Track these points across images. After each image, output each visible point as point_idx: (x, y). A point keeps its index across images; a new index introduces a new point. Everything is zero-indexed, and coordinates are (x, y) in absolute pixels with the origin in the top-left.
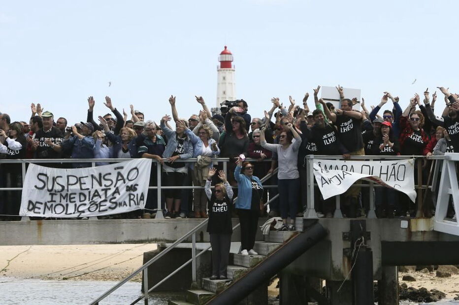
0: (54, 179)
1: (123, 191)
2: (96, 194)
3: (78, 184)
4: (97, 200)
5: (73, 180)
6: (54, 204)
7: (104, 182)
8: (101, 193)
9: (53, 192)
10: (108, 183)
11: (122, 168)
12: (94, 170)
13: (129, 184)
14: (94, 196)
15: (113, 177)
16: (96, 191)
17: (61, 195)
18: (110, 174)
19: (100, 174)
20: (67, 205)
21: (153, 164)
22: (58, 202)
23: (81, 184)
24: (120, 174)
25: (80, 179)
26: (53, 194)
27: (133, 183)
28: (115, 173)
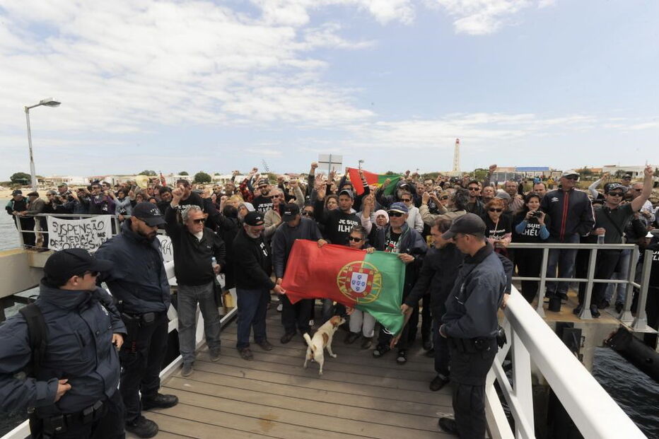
0: (61, 226)
1: (96, 236)
2: (83, 238)
3: (73, 231)
4: (83, 241)
5: (70, 227)
6: (63, 243)
7: (87, 230)
8: (86, 237)
10: (89, 231)
11: (95, 221)
12: (80, 222)
13: (99, 232)
15: (91, 226)
17: (67, 237)
18: (89, 225)
19: (84, 225)
20: (71, 244)
22: (65, 241)
23: (75, 230)
24: (94, 225)
25: (73, 227)
26: (62, 236)
27: (101, 232)
28: (92, 224)
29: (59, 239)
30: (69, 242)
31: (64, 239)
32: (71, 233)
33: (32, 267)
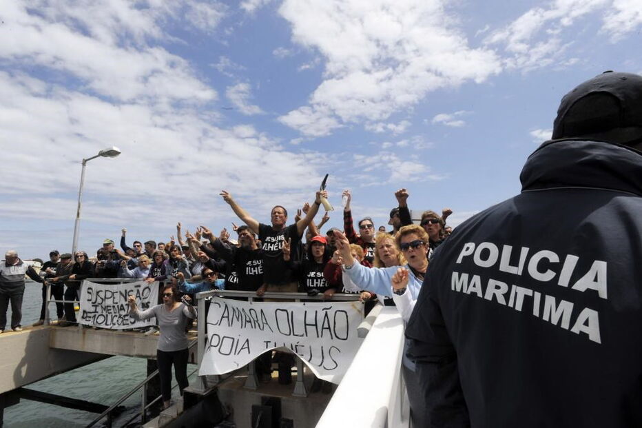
0: (98, 293)
3: (112, 299)
4: (123, 313)
5: (109, 295)
6: (97, 315)
8: (125, 307)
9: (96, 304)
11: (139, 286)
12: (121, 287)
13: (144, 301)
14: (121, 309)
16: (122, 305)
17: (102, 307)
18: (132, 291)
19: (126, 291)
20: (107, 316)
21: (160, 283)
22: (100, 313)
24: (138, 291)
25: (113, 294)
26: (96, 306)
27: (146, 301)
28: (135, 290)
29: (93, 309)
30: (104, 313)
31: (99, 309)
32: (109, 302)
33: (52, 349)
